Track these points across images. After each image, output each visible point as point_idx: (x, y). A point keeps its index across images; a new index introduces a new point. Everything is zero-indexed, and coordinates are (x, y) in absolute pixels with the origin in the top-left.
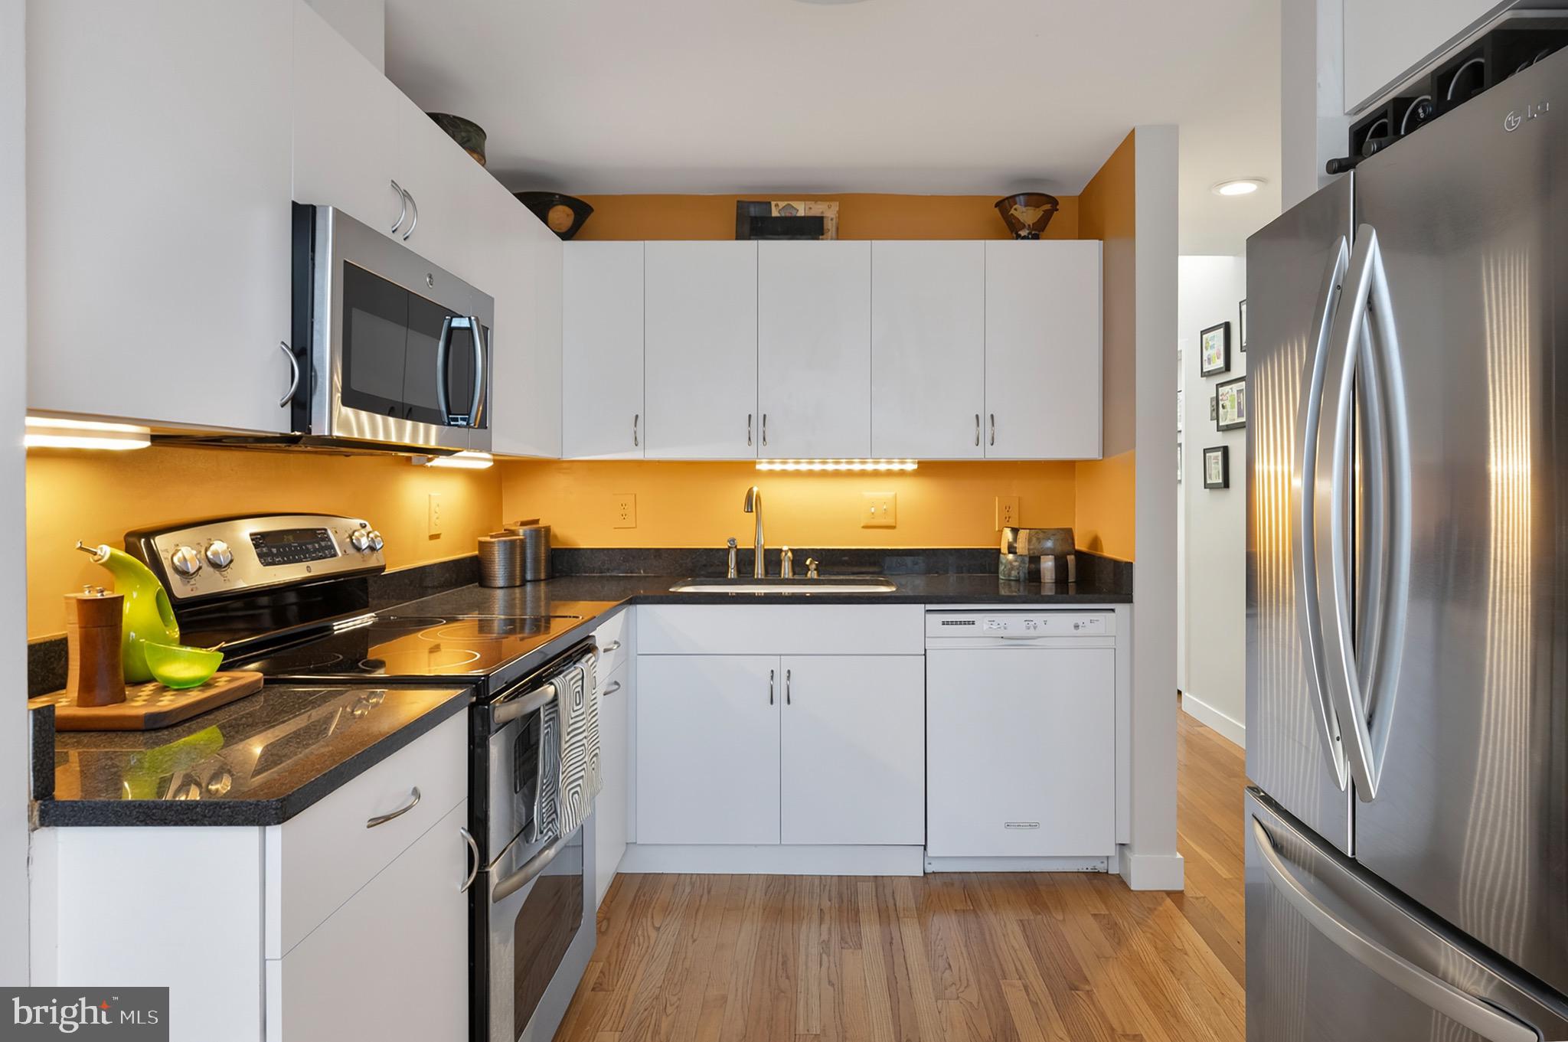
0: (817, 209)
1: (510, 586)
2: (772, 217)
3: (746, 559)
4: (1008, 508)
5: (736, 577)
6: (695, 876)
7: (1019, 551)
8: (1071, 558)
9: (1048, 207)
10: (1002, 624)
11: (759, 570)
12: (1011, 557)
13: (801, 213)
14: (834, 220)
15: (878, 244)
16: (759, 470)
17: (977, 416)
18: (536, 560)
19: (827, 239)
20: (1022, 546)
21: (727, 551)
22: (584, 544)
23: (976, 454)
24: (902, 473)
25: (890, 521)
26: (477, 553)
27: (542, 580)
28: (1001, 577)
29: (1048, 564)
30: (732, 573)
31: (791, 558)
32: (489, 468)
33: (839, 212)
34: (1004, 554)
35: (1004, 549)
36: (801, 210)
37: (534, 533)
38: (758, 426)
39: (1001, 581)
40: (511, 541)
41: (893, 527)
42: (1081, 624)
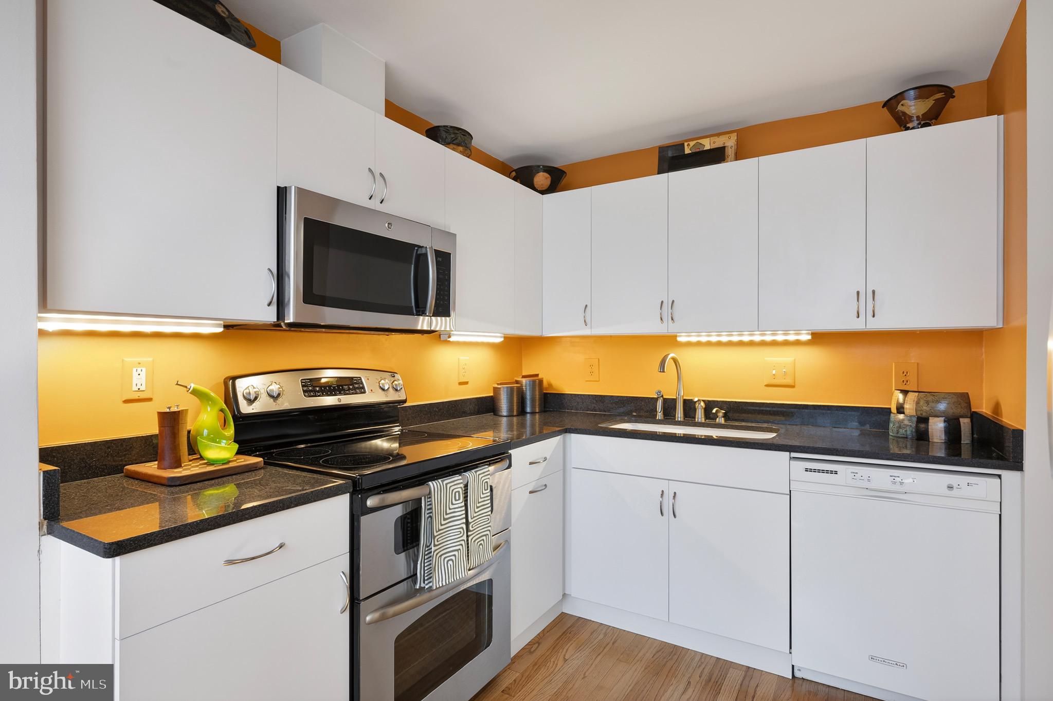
0: (718, 142)
1: (510, 416)
2: (685, 154)
3: (669, 406)
4: (905, 374)
5: (662, 418)
6: (610, 628)
7: (906, 411)
8: (965, 423)
9: (939, 95)
10: (865, 477)
11: (680, 415)
12: (901, 416)
13: (707, 147)
14: (733, 148)
15: (763, 159)
16: (679, 342)
17: (858, 293)
18: (533, 400)
19: (727, 162)
20: (909, 407)
21: (657, 399)
22: (568, 390)
23: (858, 325)
24: (798, 343)
25: (788, 381)
26: (492, 394)
27: (536, 413)
28: (891, 434)
29: (937, 427)
30: (660, 416)
31: (704, 407)
32: (501, 342)
33: (737, 141)
34: (894, 413)
35: (894, 410)
36: (707, 145)
37: (531, 383)
38: (667, 310)
39: (890, 437)
40: (511, 387)
41: (793, 387)
42: (955, 486)
